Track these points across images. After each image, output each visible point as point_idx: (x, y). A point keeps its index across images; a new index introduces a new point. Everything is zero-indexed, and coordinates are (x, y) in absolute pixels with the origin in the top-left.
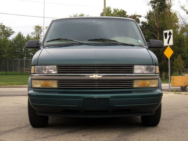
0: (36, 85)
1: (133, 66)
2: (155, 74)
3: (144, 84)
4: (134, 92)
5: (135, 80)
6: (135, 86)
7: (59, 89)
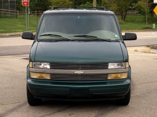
0: (34, 77)
1: (108, 64)
2: (125, 68)
3: (116, 77)
4: (108, 83)
5: (109, 74)
6: (109, 78)
7: (51, 80)
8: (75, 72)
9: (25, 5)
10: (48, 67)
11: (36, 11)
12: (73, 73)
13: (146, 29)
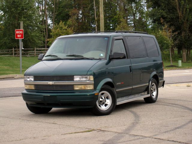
7: (35, 90)
8: (48, 83)
9: (19, 38)
10: (33, 79)
11: (13, 48)
12: (47, 84)
13: (171, 67)
